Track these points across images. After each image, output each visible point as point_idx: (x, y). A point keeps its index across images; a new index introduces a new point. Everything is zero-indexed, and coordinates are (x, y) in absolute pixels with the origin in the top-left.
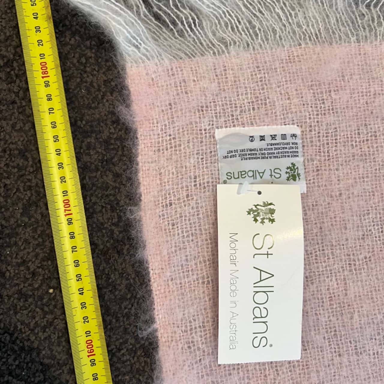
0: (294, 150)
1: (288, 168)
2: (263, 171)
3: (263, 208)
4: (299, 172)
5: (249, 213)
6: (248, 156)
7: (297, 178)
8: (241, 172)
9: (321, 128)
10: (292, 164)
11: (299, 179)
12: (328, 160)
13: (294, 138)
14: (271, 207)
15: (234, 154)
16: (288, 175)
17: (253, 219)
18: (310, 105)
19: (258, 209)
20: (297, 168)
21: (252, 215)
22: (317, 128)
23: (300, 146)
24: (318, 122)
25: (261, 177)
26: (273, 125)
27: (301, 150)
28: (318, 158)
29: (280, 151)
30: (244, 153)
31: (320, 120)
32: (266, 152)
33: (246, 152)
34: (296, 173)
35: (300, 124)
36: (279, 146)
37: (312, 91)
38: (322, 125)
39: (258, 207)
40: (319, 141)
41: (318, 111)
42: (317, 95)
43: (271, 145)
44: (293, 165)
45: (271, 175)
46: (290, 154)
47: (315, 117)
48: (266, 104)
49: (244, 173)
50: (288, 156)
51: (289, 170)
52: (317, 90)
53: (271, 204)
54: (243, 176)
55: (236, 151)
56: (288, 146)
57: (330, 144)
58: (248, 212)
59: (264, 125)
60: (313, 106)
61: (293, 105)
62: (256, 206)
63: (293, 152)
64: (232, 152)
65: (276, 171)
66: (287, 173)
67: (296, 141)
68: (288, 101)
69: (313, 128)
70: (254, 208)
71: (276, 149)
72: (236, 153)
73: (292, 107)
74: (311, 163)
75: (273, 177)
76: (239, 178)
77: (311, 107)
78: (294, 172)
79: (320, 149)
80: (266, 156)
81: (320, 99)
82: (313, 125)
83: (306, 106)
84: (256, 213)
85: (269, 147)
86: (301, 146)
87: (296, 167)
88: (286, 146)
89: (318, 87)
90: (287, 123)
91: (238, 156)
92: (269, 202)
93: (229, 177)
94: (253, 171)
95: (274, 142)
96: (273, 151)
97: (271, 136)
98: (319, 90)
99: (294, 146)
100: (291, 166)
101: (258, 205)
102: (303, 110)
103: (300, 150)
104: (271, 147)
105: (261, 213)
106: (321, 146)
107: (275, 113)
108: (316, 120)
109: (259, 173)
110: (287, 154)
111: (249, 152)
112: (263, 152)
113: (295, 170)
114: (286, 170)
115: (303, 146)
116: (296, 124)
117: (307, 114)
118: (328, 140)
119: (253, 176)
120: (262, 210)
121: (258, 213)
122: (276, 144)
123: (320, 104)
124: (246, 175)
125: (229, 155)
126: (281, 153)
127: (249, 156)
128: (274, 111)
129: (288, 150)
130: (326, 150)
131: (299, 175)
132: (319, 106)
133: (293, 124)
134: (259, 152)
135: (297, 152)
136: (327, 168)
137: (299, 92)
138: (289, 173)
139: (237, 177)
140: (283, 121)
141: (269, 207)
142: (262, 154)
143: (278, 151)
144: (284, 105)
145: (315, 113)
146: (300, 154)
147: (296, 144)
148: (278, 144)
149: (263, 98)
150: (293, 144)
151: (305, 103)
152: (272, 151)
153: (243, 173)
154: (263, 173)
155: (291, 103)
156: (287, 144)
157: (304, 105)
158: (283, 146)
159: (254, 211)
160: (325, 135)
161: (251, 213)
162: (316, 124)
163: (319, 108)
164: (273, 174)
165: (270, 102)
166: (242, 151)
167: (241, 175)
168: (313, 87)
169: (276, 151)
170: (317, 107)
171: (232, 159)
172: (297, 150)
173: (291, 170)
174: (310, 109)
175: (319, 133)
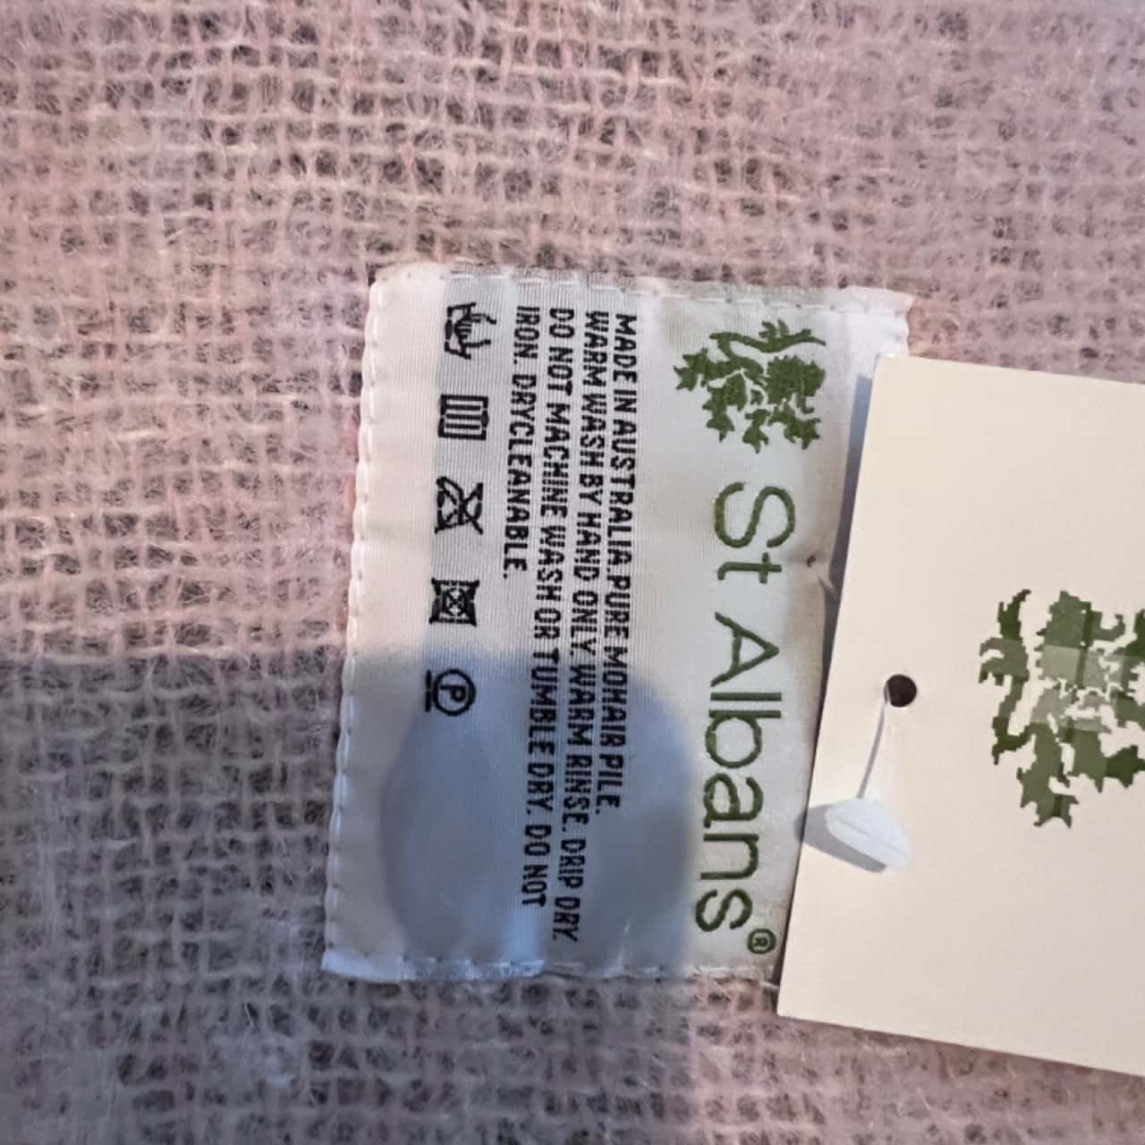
0: (578, 343)
1: (721, 424)
2: (727, 635)
3: (1035, 688)
4: (755, 331)
5: (1058, 808)
6: (595, 751)
7: (802, 352)
8: (713, 816)
9: (417, 84)
10: (687, 379)
11: (805, 336)
12: (679, 70)
13: (478, 332)
14: (1034, 618)
15: (553, 861)
16: (775, 431)
17: (1111, 783)
18: (217, 146)
19: (1036, 728)
20: (723, 339)
21: (1081, 786)
22: (417, 123)
23: (547, 291)
24: (363, 104)
25: (770, 652)
26: (345, 484)
27: (575, 279)
28: (650, 153)
29: (574, 469)
30: (558, 778)
31: (350, 84)
32: (570, 585)
33: (559, 760)
34: (763, 359)
35: (364, 257)
36: (537, 470)
37: (97, 111)
38: (394, 77)
39: (1015, 729)
40: (518, 117)
41: (270, 87)
42: (140, 74)
43: (517, 534)
44: (694, 369)
45: (765, 569)
46: (608, 390)
47: (318, 116)
48: (165, 526)
49: (721, 789)
50: (626, 405)
51: (731, 412)
52: (87, 59)
53: (1009, 619)
54: (746, 805)
55: (537, 838)
56: (544, 395)
57: (556, 35)
58: (1043, 819)
59: (342, 560)
60: (223, 119)
61: (199, 289)
62: (1006, 743)
63: (595, 360)
64: (538, 870)
65: (737, 529)
66: (754, 438)
67: (508, 322)
68: (162, 332)
69: (408, 153)
70: (1026, 757)
71: (555, 502)
72: (554, 840)
73: (214, 299)
74: (690, 222)
75: (776, 555)
76: (750, 840)
77: (231, 135)
78: (754, 369)
79: (585, 127)
80: (602, 586)
81: (168, 49)
82: (379, 150)
83: (218, 185)
84: (1068, 754)
85: (532, 554)
86: (541, 278)
87: (716, 355)
88: (541, 414)
89: (65, 51)
90: (344, 363)
91: (575, 830)
92: (995, 631)
93: (737, 907)
94: (718, 717)
95: (496, 511)
96: (571, 523)
97: (442, 524)
98: (96, 46)
99: (545, 342)
100: (701, 394)
101: (1000, 724)
102: (246, 216)
103: (577, 293)
104: (535, 538)
105: (1074, 712)
106: (564, 108)
107: (247, 453)
108: (346, 117)
109: (737, 668)
110: (611, 415)
111: (562, 733)
112: (566, 607)
113: (736, 362)
114: (735, 438)
115: (546, 257)
116: (360, 288)
117: (287, 182)
118: (520, 46)
119: (749, 718)
120: (1048, 701)
121: (1069, 733)
122: (519, 497)
123: (215, 55)
124: (737, 776)
125: (555, 889)
126: (594, 460)
127: (594, 735)
128: (232, 464)
129: (576, 400)
130: (598, 74)
131: (775, 337)
132: (230, 70)
133: (356, 313)
134: (563, 643)
135: (595, 319)
136: (742, 91)
137: (87, 223)
138: (758, 417)
139: (742, 849)
140: (325, 395)
141: (1030, 638)
142: (584, 617)
143: (574, 489)
144: (191, 365)
145: (288, 110)
146: (613, 300)
147: (527, 316)
148: (518, 477)
149: (107, 545)
150: (526, 351)
151: (192, 187)
152: (572, 537)
153: (722, 803)
154: (739, 633)
155: (182, 310)
156: (523, 396)
157: (203, 200)
158: (541, 433)
159: (1048, 763)
160: (476, 61)
161: (1056, 786)
162: (380, 118)
163: (249, 75)
164: (751, 554)
165: (154, 492)
166: (541, 787)
167: (735, 815)
168: (64, 94)
169: (576, 504)
170: (239, 92)
171: (591, 871)
172: (580, 323)
173: (733, 394)
174: (247, 148)
175: (455, 111)
